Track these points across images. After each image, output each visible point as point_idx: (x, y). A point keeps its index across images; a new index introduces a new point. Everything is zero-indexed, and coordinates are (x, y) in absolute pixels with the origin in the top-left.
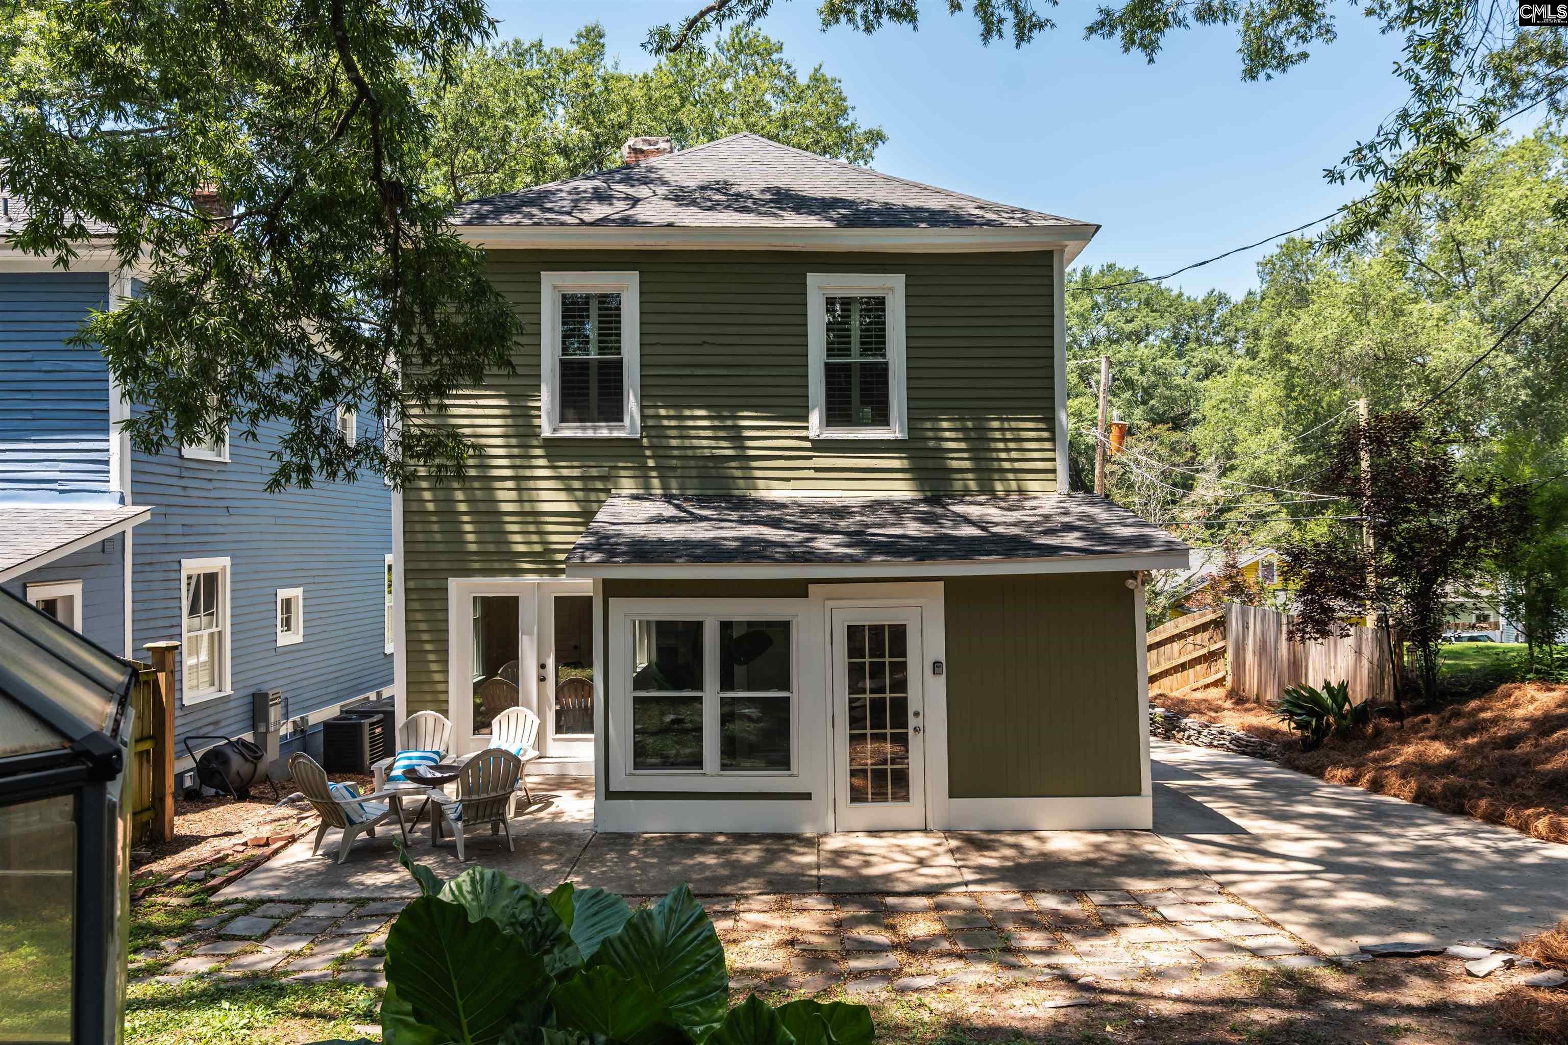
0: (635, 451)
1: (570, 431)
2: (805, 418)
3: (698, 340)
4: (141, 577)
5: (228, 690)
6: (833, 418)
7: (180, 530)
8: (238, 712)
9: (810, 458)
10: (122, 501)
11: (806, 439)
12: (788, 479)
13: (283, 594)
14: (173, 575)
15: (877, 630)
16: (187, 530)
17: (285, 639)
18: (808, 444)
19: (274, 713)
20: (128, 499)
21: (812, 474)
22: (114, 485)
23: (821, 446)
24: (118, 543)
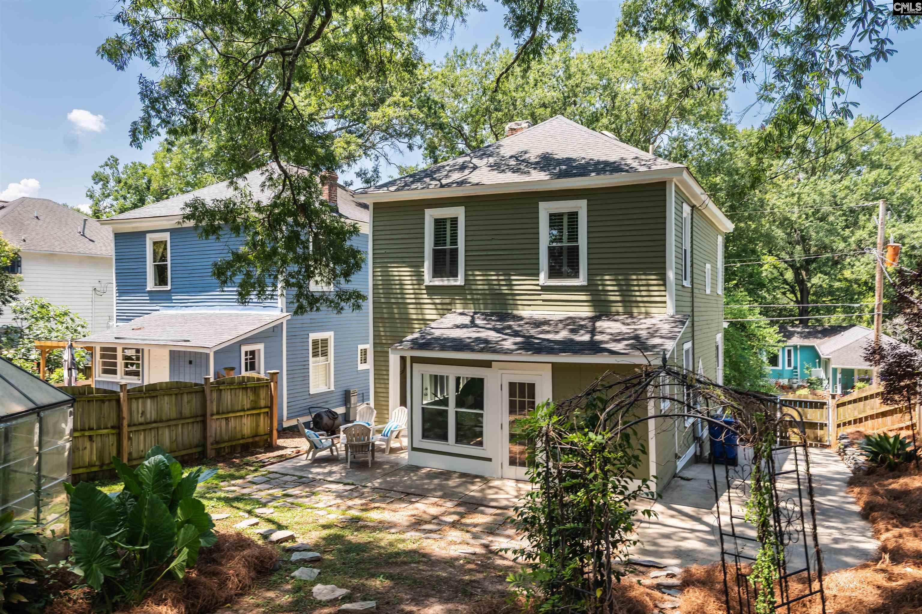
0: (462, 291)
1: (437, 282)
2: (538, 275)
3: (490, 238)
4: (290, 341)
5: (332, 388)
6: (554, 273)
7: (309, 321)
8: (339, 397)
9: (540, 295)
10: (282, 311)
11: (538, 285)
12: (530, 305)
13: (361, 347)
14: (305, 340)
15: (522, 385)
16: (313, 321)
17: (361, 367)
18: (539, 288)
19: (353, 400)
20: (285, 310)
21: (541, 303)
22: (279, 305)
23: (546, 289)
24: (280, 327)
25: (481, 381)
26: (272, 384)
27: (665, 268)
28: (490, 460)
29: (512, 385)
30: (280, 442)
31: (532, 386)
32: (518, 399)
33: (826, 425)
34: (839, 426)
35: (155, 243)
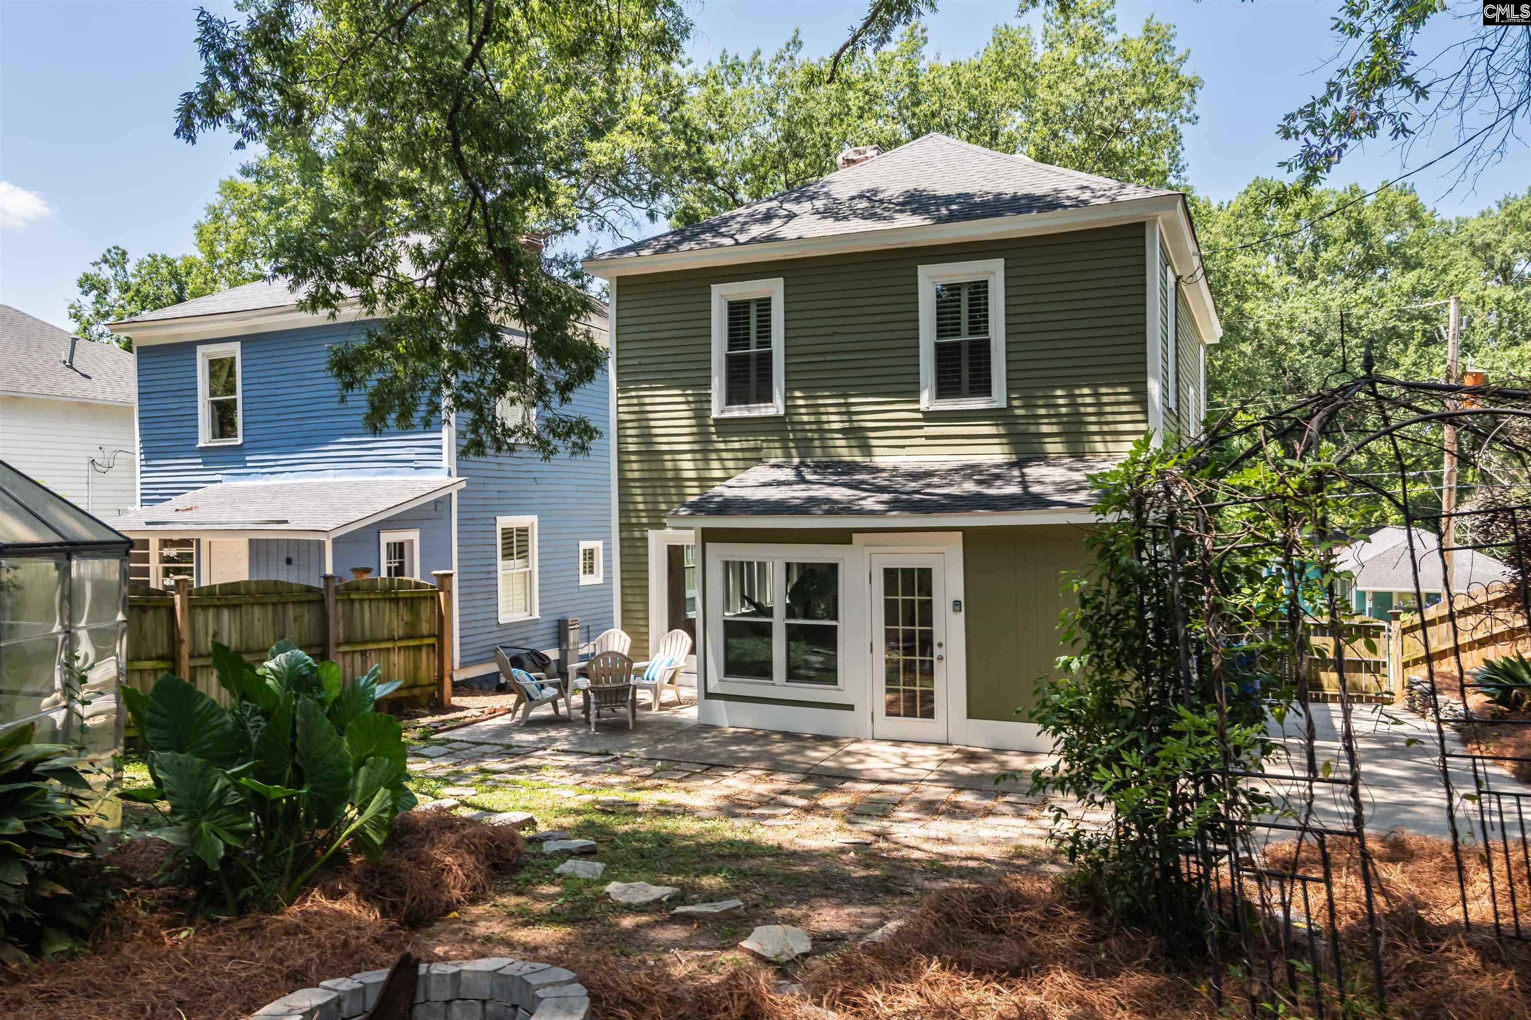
0: (780, 427)
1: (737, 412)
2: (917, 393)
3: (831, 330)
4: (464, 528)
5: (536, 615)
6: (942, 392)
7: (496, 495)
8: (547, 631)
9: (921, 427)
10: (450, 474)
11: (917, 411)
12: (903, 447)
13: (584, 545)
14: (491, 528)
15: (908, 573)
16: (501, 495)
17: (586, 580)
18: (920, 416)
19: (573, 636)
20: (454, 473)
21: (923, 441)
22: (445, 464)
23: (931, 417)
24: (447, 504)
25: (833, 568)
26: (442, 594)
27: (1145, 373)
28: (851, 708)
29: (890, 574)
30: (456, 701)
31: (926, 574)
32: (900, 598)
33: (1384, 664)
34: (1406, 665)
35: (212, 363)
